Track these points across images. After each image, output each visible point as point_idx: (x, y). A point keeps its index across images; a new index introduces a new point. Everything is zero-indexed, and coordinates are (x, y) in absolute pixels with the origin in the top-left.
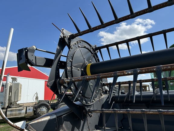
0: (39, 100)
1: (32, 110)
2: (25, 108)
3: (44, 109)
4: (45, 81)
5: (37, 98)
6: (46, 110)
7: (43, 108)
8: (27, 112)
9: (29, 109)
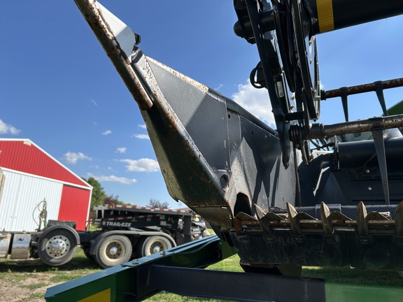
0: (50, 221)
1: (26, 243)
2: (9, 236)
3: (62, 243)
4: (64, 185)
5: (43, 214)
6: (65, 246)
7: (60, 240)
8: (14, 246)
9: (20, 240)
